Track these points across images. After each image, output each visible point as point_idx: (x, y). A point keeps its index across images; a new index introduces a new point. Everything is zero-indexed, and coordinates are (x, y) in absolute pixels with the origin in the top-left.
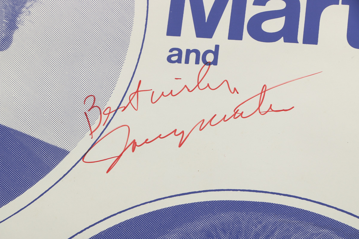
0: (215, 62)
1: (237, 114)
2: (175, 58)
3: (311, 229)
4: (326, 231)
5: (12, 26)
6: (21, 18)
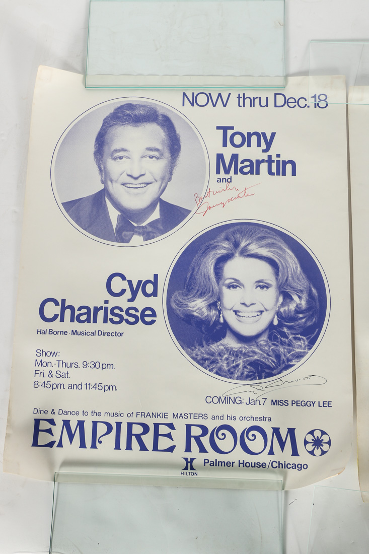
0: (231, 182)
1: (238, 197)
2: (219, 181)
3: (262, 229)
4: (266, 229)
5: (171, 174)
6: (174, 172)
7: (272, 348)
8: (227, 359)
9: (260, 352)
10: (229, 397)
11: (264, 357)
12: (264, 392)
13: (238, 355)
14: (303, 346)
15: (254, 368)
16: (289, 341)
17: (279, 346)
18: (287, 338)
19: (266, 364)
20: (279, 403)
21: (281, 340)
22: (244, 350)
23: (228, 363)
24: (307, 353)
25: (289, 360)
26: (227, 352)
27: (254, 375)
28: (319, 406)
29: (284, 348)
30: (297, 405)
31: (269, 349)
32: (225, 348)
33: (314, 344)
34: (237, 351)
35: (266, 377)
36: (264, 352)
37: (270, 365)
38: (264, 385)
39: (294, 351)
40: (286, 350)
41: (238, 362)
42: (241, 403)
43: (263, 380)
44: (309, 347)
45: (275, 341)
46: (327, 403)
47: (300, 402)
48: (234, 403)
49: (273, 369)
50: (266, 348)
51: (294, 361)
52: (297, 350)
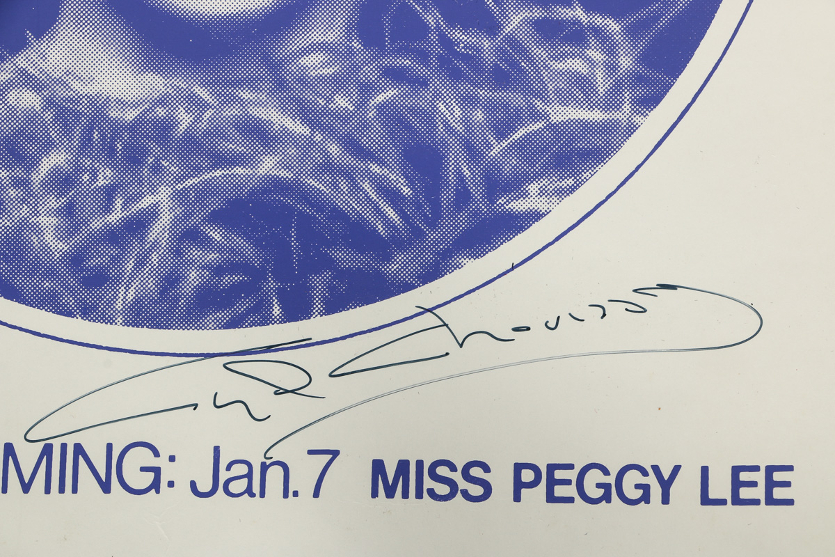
7: (380, 98)
8: (63, 181)
9: (299, 128)
10: (70, 441)
11: (327, 167)
12: (319, 409)
13: (145, 152)
14: (602, 83)
15: (257, 243)
16: (500, 51)
17: (436, 83)
18: (491, 26)
19: (337, 214)
20: (428, 483)
21: (446, 43)
22: (184, 120)
23: (69, 211)
24: (631, 130)
25: (498, 184)
26: (67, 129)
27: (250, 288)
28: (706, 500)
29: (469, 101)
30: (551, 498)
31: (362, 105)
32: (50, 103)
33: (676, 67)
34: (133, 127)
35: (333, 306)
36: (329, 131)
37: (369, 215)
38: (319, 360)
39: (535, 116)
40: (479, 115)
41: (146, 202)
42: (156, 486)
43: (317, 326)
44: (641, 92)
45: (404, 51)
46: (760, 477)
47: (572, 475)
48: (106, 487)
49: (384, 247)
50: (342, 102)
51: (533, 188)
52: (564, 114)
